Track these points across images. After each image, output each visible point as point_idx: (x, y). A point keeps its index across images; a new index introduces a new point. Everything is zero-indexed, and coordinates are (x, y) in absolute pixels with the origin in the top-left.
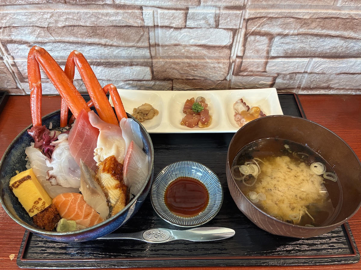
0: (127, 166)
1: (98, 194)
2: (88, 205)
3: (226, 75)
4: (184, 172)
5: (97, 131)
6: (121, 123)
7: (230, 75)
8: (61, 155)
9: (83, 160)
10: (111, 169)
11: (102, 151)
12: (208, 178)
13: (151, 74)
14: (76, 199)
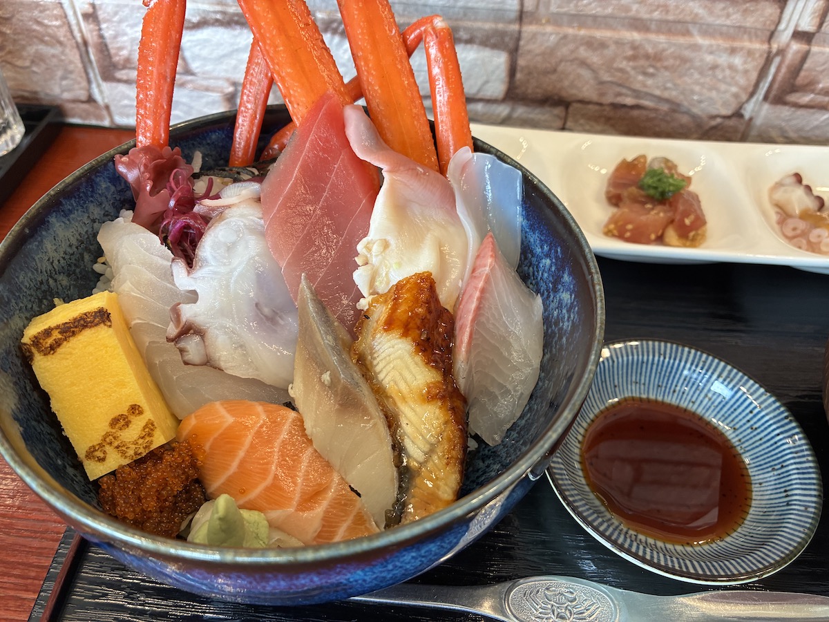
0: (473, 320)
1: (365, 411)
2: (317, 455)
3: (744, 97)
4: (643, 381)
7: (758, 99)
8: (230, 248)
9: (311, 278)
10: (419, 322)
11: (387, 251)
12: (739, 407)
13: (507, 80)
14: (275, 425)
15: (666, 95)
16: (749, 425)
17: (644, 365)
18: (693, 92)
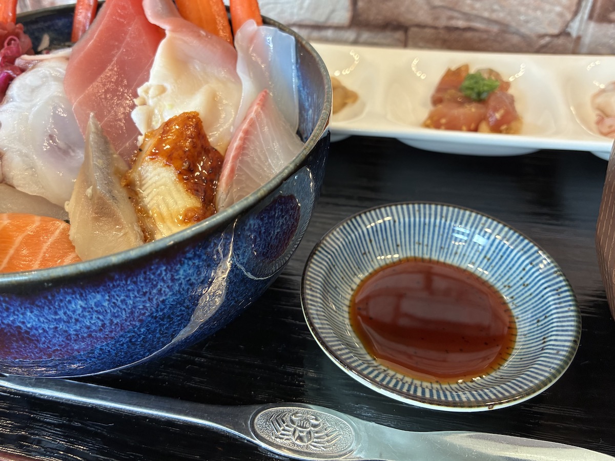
0: (236, 157)
1: (117, 221)
3: (568, 16)
4: (426, 243)
5: (158, 34)
6: (239, 35)
7: (582, 18)
10: (180, 152)
11: (163, 95)
12: (514, 265)
13: (350, 8)
14: (44, 231)
15: (494, 16)
16: (521, 282)
17: (427, 227)
18: (519, 13)
